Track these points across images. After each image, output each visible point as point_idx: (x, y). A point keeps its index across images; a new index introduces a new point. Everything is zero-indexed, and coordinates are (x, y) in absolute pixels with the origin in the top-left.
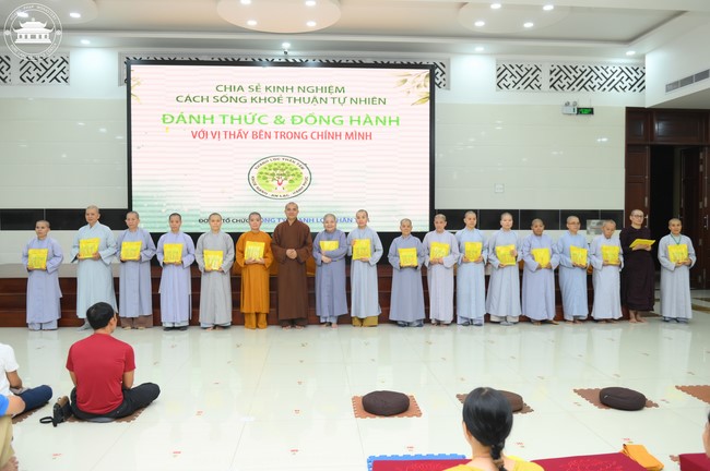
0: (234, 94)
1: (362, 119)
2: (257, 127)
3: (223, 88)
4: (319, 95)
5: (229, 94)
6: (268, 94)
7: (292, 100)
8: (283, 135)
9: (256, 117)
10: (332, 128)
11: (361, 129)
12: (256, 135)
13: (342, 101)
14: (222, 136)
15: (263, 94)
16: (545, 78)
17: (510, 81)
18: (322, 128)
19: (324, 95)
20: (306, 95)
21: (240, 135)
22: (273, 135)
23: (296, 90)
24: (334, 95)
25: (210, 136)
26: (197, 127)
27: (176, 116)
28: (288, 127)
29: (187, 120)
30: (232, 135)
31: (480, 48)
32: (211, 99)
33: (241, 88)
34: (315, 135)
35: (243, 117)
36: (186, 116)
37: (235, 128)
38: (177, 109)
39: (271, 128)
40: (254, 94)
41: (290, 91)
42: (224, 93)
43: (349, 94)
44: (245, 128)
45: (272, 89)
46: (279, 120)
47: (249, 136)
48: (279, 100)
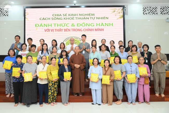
0: (58, 17)
1: (100, 25)
2: (66, 28)
3: (55, 15)
4: (86, 16)
5: (57, 17)
6: (70, 17)
7: (77, 18)
8: (74, 30)
9: (66, 24)
10: (90, 27)
11: (100, 27)
12: (66, 30)
13: (94, 18)
14: (54, 31)
15: (68, 17)
16: (159, 11)
17: (147, 12)
18: (87, 27)
19: (88, 17)
20: (82, 17)
21: (60, 30)
22: (71, 30)
23: (78, 15)
24: (91, 16)
25: (50, 31)
26: (46, 28)
27: (40, 24)
28: (76, 27)
29: (43, 26)
30: (57, 30)
32: (51, 19)
33: (60, 15)
34: (85, 30)
35: (61, 24)
36: (43, 24)
37: (58, 28)
38: (40, 22)
39: (70, 28)
40: (65, 17)
41: (76, 15)
42: (55, 17)
43: (96, 16)
44: (62, 28)
45: (70, 15)
46: (73, 25)
47: (63, 31)
48: (73, 18)
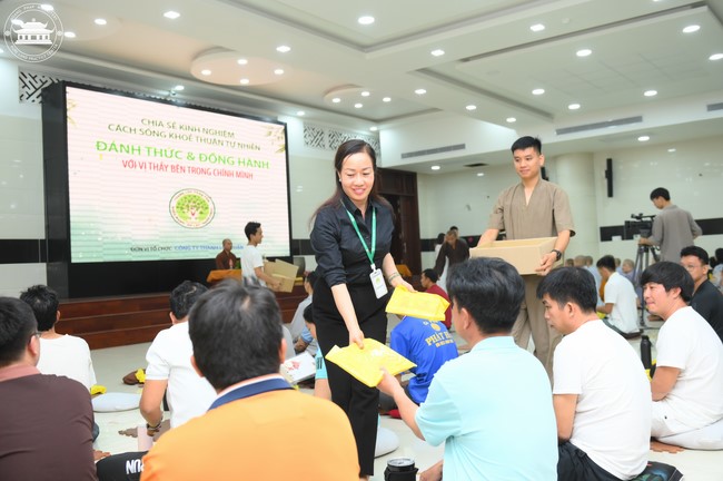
0: (156, 129)
1: (246, 161)
2: (174, 161)
3: (147, 122)
4: (218, 137)
5: (152, 128)
6: (182, 132)
7: (199, 139)
8: (194, 170)
9: (174, 152)
10: (228, 167)
11: (246, 169)
12: (175, 168)
13: (233, 145)
14: (148, 167)
15: (178, 131)
18: (220, 166)
19: (222, 138)
20: (209, 136)
21: (162, 167)
22: (187, 169)
23: (201, 131)
24: (228, 139)
25: (138, 167)
26: (127, 157)
27: (109, 143)
28: (197, 164)
29: (119, 149)
30: (156, 167)
31: (301, 113)
32: (138, 131)
33: (161, 124)
34: (216, 172)
35: (163, 151)
36: (117, 144)
37: (158, 160)
38: (109, 137)
39: (185, 163)
40: (171, 131)
41: (197, 131)
42: (148, 127)
43: (237, 140)
44: (166, 161)
45: (184, 128)
46: (190, 156)
47: (169, 169)
48: (189, 138)
